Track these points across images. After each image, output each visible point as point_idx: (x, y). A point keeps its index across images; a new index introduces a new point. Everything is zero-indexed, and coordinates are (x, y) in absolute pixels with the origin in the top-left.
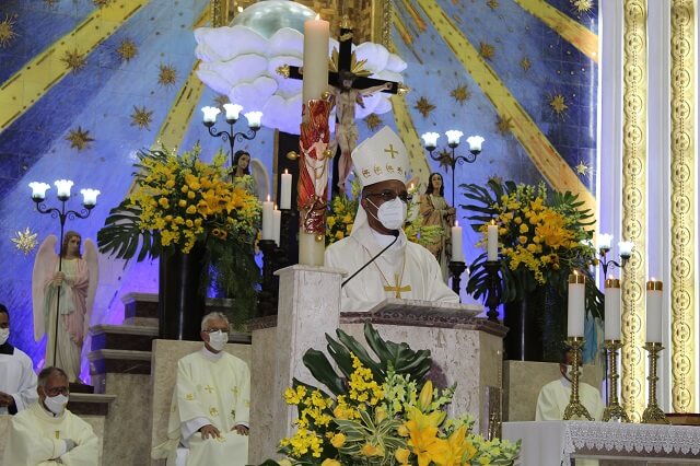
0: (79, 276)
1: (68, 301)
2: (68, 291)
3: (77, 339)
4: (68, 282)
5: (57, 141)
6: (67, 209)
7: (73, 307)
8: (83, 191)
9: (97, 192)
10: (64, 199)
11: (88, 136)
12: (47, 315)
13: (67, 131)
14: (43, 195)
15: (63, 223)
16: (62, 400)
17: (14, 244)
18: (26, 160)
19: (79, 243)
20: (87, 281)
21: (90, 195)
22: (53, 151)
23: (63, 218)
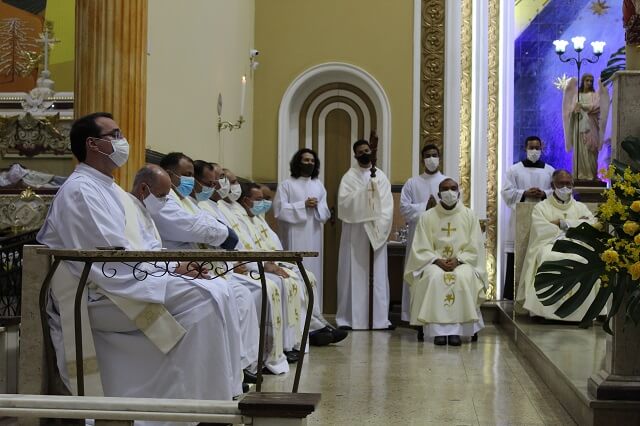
0: (592, 104)
1: (585, 122)
2: (585, 115)
3: (593, 149)
4: (585, 109)
5: (583, 10)
6: (581, 58)
7: (588, 127)
8: (593, 44)
9: (604, 44)
10: (579, 50)
11: (605, 5)
12: (572, 133)
13: (589, 3)
14: (563, 50)
15: (579, 68)
16: (566, 191)
17: (555, 86)
18: (561, 27)
19: (592, 81)
20: (599, 108)
21: (598, 46)
22: (580, 19)
23: (579, 64)
